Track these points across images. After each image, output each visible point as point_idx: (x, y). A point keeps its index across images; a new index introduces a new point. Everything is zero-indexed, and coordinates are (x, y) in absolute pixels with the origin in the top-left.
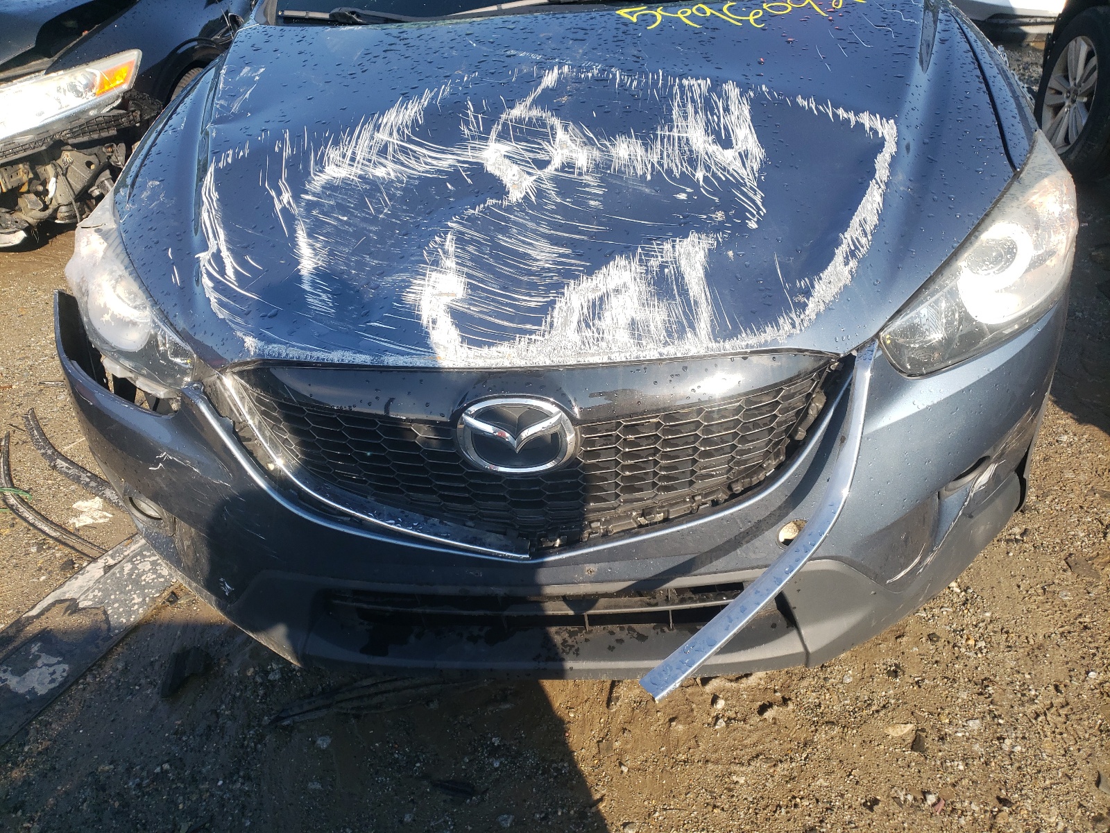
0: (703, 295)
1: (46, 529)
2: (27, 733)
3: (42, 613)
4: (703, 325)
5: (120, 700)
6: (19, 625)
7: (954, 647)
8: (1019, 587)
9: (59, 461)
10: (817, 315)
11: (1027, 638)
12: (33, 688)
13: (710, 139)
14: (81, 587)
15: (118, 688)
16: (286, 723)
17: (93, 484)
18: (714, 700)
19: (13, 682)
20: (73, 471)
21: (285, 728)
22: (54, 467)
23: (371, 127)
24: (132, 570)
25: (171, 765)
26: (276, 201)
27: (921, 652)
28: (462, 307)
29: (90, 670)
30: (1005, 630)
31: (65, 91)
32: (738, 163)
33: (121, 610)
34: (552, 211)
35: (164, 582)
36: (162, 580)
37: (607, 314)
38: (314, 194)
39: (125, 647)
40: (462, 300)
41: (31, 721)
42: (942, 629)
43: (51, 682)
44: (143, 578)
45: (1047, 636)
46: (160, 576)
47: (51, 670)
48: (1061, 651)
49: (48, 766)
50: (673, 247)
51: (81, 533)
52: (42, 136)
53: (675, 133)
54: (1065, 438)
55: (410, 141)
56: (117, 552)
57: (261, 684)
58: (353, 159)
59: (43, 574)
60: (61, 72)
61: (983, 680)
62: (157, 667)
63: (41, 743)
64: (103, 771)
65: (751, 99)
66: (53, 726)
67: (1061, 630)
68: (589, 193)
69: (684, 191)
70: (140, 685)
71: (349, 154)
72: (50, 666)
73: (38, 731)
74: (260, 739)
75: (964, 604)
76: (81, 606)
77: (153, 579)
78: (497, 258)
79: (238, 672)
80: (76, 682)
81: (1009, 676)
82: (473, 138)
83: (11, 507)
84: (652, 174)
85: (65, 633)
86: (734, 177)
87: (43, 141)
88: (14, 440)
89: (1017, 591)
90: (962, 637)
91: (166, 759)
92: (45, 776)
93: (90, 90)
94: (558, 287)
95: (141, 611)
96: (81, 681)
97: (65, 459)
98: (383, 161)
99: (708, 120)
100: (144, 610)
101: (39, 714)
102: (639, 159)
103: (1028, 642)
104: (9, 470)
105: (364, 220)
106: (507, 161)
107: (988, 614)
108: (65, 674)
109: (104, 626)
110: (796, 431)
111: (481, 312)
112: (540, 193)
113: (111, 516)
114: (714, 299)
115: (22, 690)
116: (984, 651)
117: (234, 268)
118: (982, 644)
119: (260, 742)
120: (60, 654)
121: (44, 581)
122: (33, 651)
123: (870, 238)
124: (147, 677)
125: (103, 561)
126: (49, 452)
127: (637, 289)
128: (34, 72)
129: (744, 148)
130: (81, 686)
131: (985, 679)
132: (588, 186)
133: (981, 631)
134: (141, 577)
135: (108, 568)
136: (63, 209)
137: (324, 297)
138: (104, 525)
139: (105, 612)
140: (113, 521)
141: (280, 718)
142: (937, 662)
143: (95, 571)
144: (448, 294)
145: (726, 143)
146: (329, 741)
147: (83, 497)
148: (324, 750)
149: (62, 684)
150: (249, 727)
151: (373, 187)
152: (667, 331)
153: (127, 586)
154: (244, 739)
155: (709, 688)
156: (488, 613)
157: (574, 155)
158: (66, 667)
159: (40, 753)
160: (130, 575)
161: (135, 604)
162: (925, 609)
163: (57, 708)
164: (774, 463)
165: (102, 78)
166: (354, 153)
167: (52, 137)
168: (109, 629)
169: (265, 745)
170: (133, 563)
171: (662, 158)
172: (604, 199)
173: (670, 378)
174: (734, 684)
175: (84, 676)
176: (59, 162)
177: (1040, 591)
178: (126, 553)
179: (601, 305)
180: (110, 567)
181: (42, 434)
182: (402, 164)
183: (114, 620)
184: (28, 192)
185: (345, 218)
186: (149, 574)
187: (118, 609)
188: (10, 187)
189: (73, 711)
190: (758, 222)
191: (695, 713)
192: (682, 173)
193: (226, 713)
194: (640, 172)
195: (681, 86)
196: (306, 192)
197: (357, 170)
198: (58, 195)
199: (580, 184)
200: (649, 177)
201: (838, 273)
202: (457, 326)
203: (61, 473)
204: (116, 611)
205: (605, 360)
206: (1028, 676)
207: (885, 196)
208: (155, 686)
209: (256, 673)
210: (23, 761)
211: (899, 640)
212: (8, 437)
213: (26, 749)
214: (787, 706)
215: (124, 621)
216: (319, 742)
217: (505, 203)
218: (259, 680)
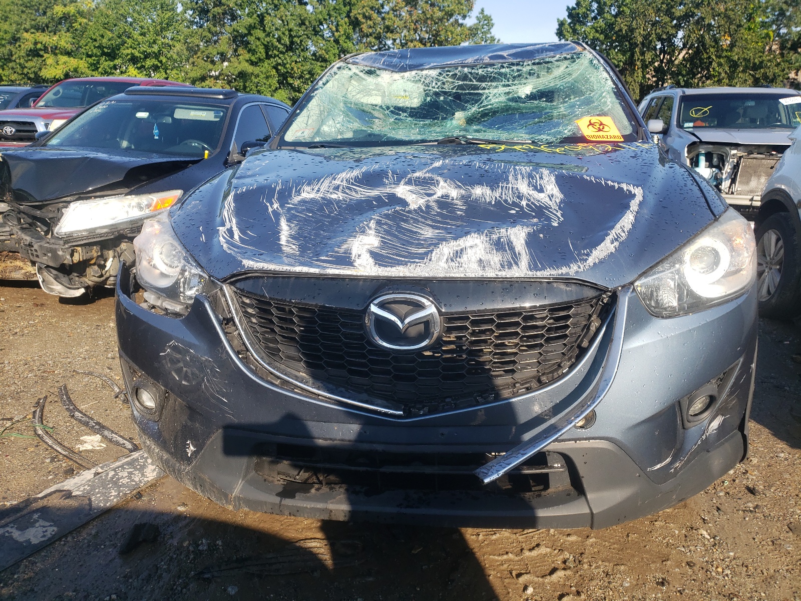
0: (524, 251)
1: (59, 450)
2: (19, 567)
3: (45, 497)
4: (523, 263)
5: (89, 554)
6: (28, 502)
7: (706, 572)
8: (754, 539)
9: (76, 413)
10: (594, 264)
11: (762, 571)
12: (30, 539)
13: (531, 188)
14: (76, 483)
15: (89, 546)
16: (206, 576)
17: (97, 427)
18: (525, 588)
19: (16, 534)
20: (85, 419)
21: (204, 579)
22: (73, 416)
23: (331, 178)
24: (114, 476)
25: (117, 596)
26: (269, 207)
27: (682, 572)
28: (377, 250)
29: (71, 533)
30: (745, 564)
31: (133, 207)
32: (547, 199)
33: (101, 498)
34: (435, 215)
35: (135, 485)
36: (134, 483)
37: (464, 256)
38: (293, 204)
39: (100, 522)
40: (377, 247)
41: (23, 560)
42: (697, 559)
43: (42, 537)
44: (121, 481)
45: (776, 570)
46: (133, 481)
47: (44, 529)
48: (787, 581)
49: (29, 588)
50: (507, 231)
51: (83, 454)
52: (113, 230)
53: (510, 185)
54: (782, 455)
55: (353, 184)
56: (106, 465)
57: (193, 552)
58: (318, 191)
59: (51, 475)
60: (133, 196)
61: (729, 594)
62: (119, 536)
63: (27, 574)
64: (67, 595)
65: (556, 175)
66: (38, 565)
67: (787, 568)
68: (457, 208)
69: (514, 210)
70: (105, 546)
71: (316, 189)
72: (44, 527)
73: (26, 566)
74: (186, 586)
75: (713, 546)
76: (73, 494)
77: (128, 482)
78: (400, 232)
79: (177, 543)
80: (60, 539)
81: (749, 593)
82: (390, 184)
83: (39, 435)
84: (495, 202)
85: (59, 509)
86: (545, 205)
87: (113, 233)
88: (49, 400)
89: (753, 541)
90: (712, 566)
91: (114, 592)
92: (26, 594)
93: (148, 208)
94: (436, 245)
95: (115, 500)
96: (64, 539)
97: (81, 412)
98: (337, 192)
99: (530, 181)
100: (117, 500)
101: (29, 557)
102: (488, 195)
103: (763, 574)
104: (42, 415)
105: (322, 216)
106: (410, 193)
107: (732, 554)
108: (53, 533)
109: (87, 507)
110: (582, 341)
111: (387, 253)
112: (428, 207)
113: (105, 446)
114: (531, 254)
115: (21, 539)
116: (730, 576)
117: (239, 235)
118: (728, 572)
119: (185, 587)
120: (53, 521)
121: (50, 479)
122: (34, 517)
123: (627, 234)
124: (111, 541)
125: (95, 470)
126: (71, 408)
127: (484, 246)
128: (118, 195)
129: (551, 193)
130: (62, 543)
131: (732, 593)
132: (457, 205)
133: (727, 563)
134: (119, 480)
135: (96, 474)
136: (112, 278)
137: (294, 247)
138: (99, 452)
139: (90, 499)
140: (106, 450)
141: (202, 573)
142: (694, 580)
143: (88, 475)
144: (369, 245)
145: (541, 190)
146: (237, 590)
147: (86, 434)
148: (232, 596)
149: (49, 539)
150: (179, 577)
151: (329, 202)
152: (501, 265)
153: (109, 484)
154: (174, 585)
155: (522, 580)
156: (369, 469)
157: (449, 192)
158: (55, 529)
159: (24, 580)
160: (112, 478)
161: (112, 496)
162: (684, 546)
163: (43, 554)
164: (569, 364)
165: (157, 202)
166: (319, 188)
167: (118, 231)
168: (90, 509)
169: (189, 589)
170: (115, 471)
171: (502, 195)
172: (466, 211)
173: (502, 290)
174: (541, 579)
175: (66, 536)
176: (118, 249)
177: (770, 543)
178: (111, 467)
179: (461, 253)
180: (98, 474)
181: (69, 398)
182: (347, 194)
183: (94, 504)
184: (94, 264)
185: (311, 215)
186: (126, 479)
187: (100, 497)
188: (85, 259)
189: (53, 557)
190: (558, 223)
191: (511, 595)
192: (513, 202)
193: (165, 567)
194: (488, 200)
195: (515, 170)
196: (289, 204)
197: (320, 195)
198: (111, 270)
199: (452, 204)
200: (493, 203)
201: (607, 247)
202: (373, 258)
203: (76, 419)
204: (96, 499)
205: (462, 276)
206: (763, 595)
207: (636, 217)
208: (115, 547)
209: (190, 544)
210: (12, 584)
211: (664, 563)
212: (46, 397)
213: (16, 577)
214: (580, 596)
215: (102, 505)
216: (229, 589)
217: (407, 209)
218: (191, 548)
